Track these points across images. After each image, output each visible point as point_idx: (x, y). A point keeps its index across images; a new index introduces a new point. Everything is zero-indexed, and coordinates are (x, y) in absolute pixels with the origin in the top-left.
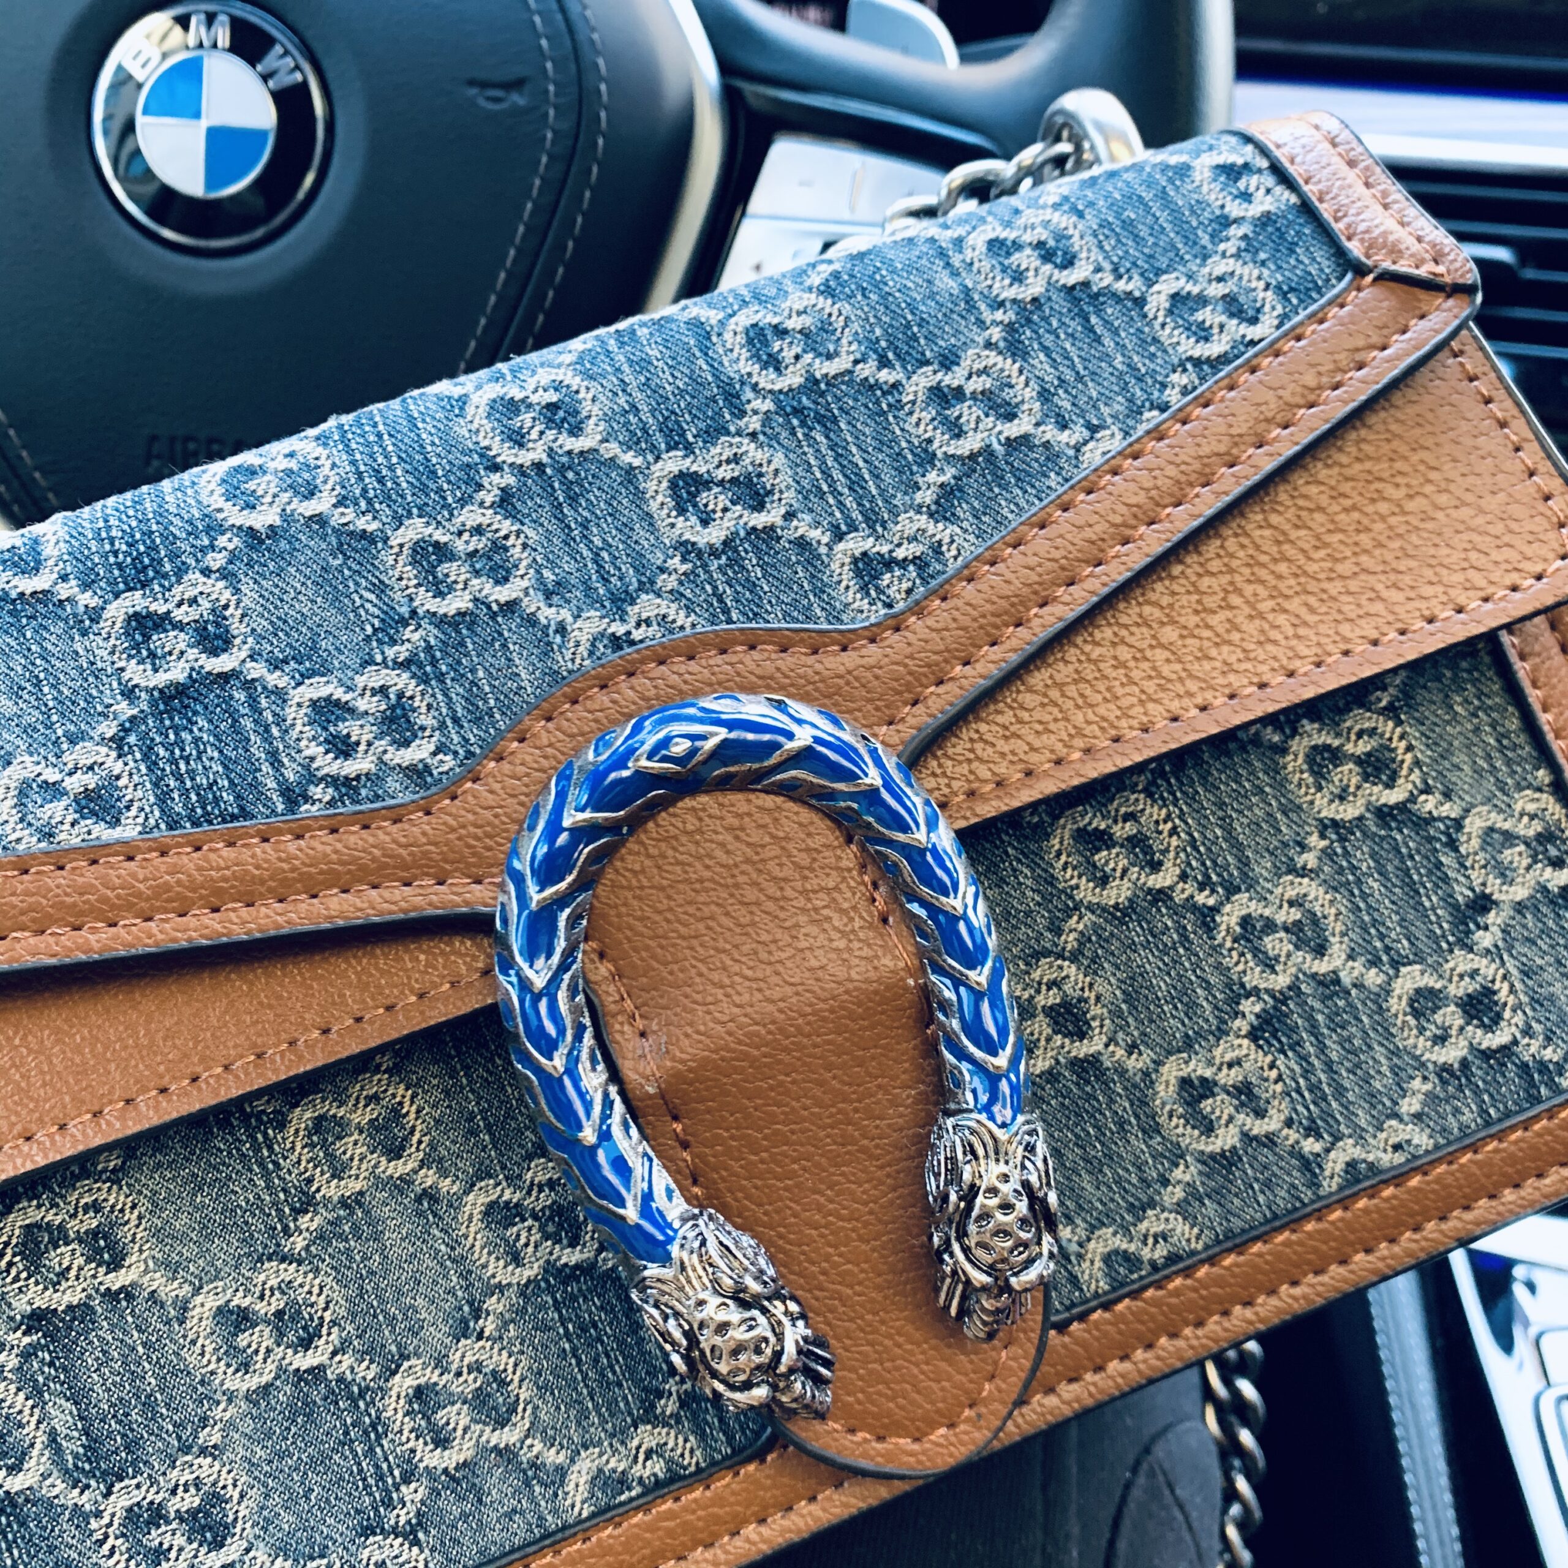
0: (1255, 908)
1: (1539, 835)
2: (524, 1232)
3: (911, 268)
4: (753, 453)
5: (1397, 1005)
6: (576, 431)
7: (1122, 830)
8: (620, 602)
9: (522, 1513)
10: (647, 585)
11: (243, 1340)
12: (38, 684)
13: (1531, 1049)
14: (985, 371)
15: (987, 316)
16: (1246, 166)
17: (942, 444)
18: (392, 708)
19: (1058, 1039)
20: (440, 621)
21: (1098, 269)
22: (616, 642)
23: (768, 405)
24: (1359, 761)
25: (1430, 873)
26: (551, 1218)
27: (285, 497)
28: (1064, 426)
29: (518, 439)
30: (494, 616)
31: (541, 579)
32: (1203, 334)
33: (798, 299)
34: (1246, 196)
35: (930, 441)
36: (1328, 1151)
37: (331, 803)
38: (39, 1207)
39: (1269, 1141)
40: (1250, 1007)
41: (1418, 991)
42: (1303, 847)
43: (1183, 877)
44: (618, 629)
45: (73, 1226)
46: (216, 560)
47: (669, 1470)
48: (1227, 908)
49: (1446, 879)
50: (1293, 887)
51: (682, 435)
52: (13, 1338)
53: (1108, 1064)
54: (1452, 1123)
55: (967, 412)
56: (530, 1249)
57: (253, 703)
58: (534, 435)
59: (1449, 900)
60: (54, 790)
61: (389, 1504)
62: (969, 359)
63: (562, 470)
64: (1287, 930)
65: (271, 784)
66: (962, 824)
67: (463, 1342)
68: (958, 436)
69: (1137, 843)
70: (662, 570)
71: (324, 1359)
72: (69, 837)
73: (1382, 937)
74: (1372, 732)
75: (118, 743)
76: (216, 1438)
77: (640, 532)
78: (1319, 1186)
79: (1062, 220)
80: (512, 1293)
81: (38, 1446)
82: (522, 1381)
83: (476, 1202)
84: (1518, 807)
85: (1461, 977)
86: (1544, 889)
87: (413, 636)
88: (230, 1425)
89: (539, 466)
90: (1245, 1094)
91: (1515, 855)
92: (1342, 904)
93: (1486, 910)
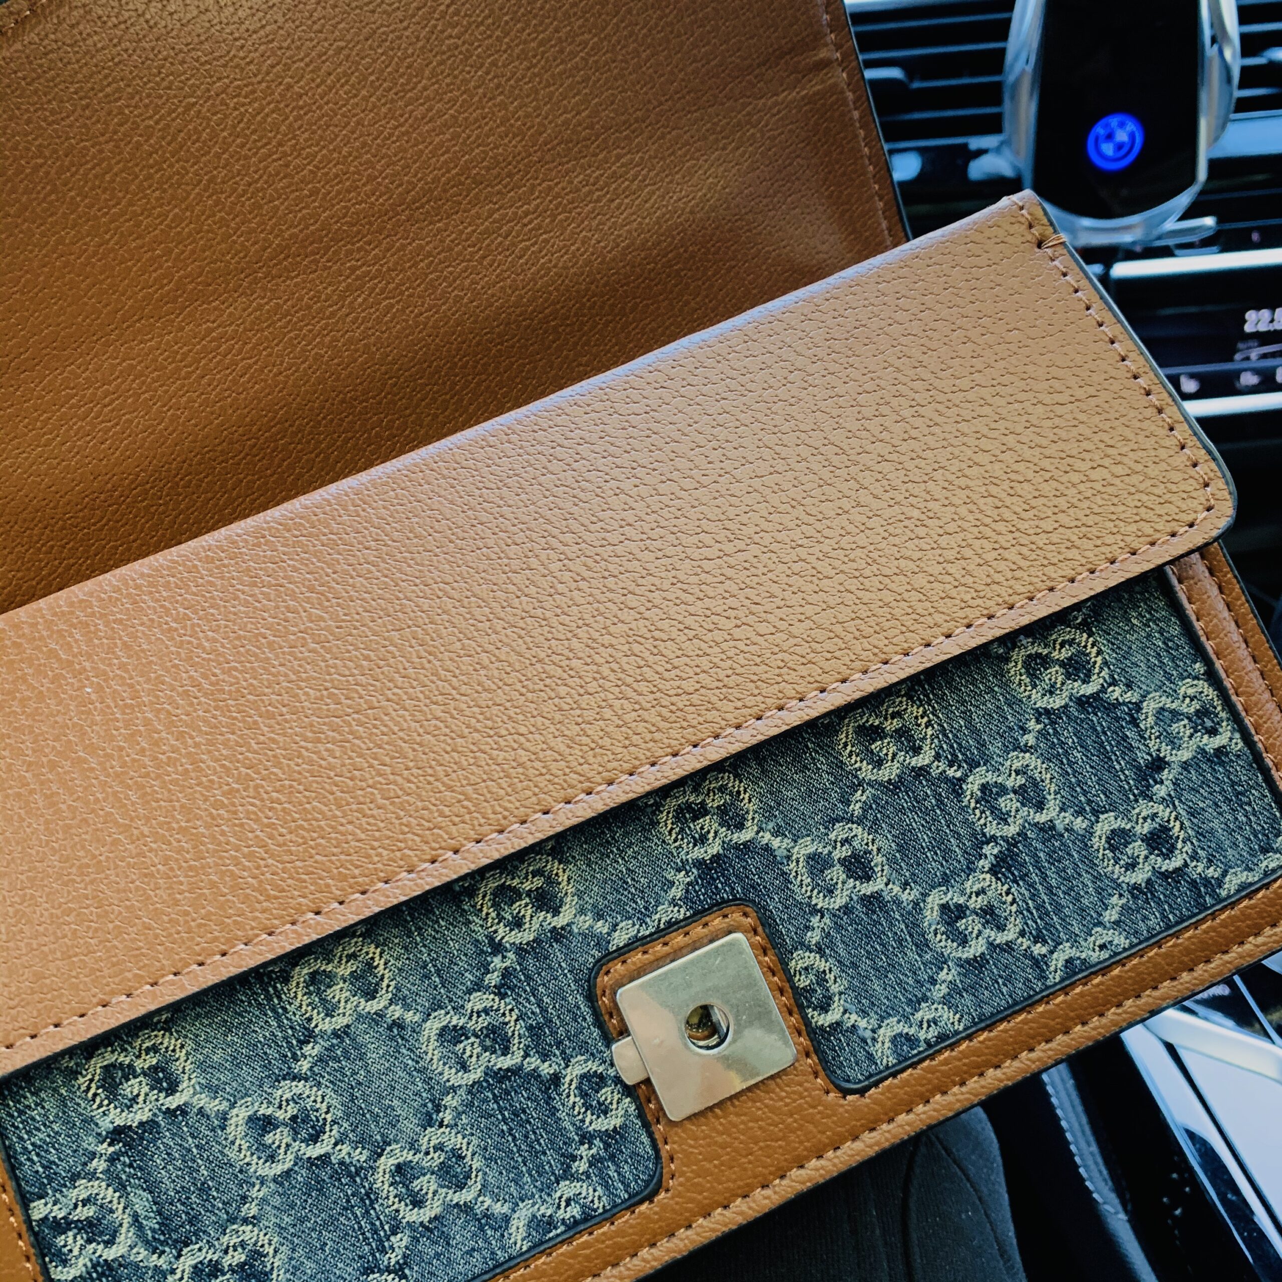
0: (991, 778)
1: (1197, 711)
5: (1098, 843)
7: (891, 725)
9: (479, 1250)
11: (268, 1139)
13: (1198, 869)
19: (851, 882)
24: (1062, 664)
25: (1118, 743)
26: (487, 1036)
36: (1052, 952)
38: (113, 1052)
39: (1008, 947)
40: (990, 850)
41: (1113, 831)
42: (1024, 730)
43: (937, 757)
45: (139, 1064)
47: (584, 1213)
48: (970, 779)
49: (1130, 748)
50: (1019, 760)
52: (101, 1148)
53: (888, 898)
54: (1142, 926)
56: (474, 1059)
59: (1133, 763)
61: (384, 1251)
64: (1015, 792)
67: (429, 1129)
69: (902, 734)
71: (329, 1149)
73: (1085, 793)
74: (1071, 642)
76: (254, 1211)
78: (1047, 978)
80: (462, 1092)
81: (125, 1225)
82: (473, 1154)
83: (433, 1026)
84: (1182, 691)
85: (1145, 819)
86: (1203, 751)
88: (264, 1201)
90: (989, 914)
91: (1181, 728)
92: (1055, 770)
93: (1160, 769)
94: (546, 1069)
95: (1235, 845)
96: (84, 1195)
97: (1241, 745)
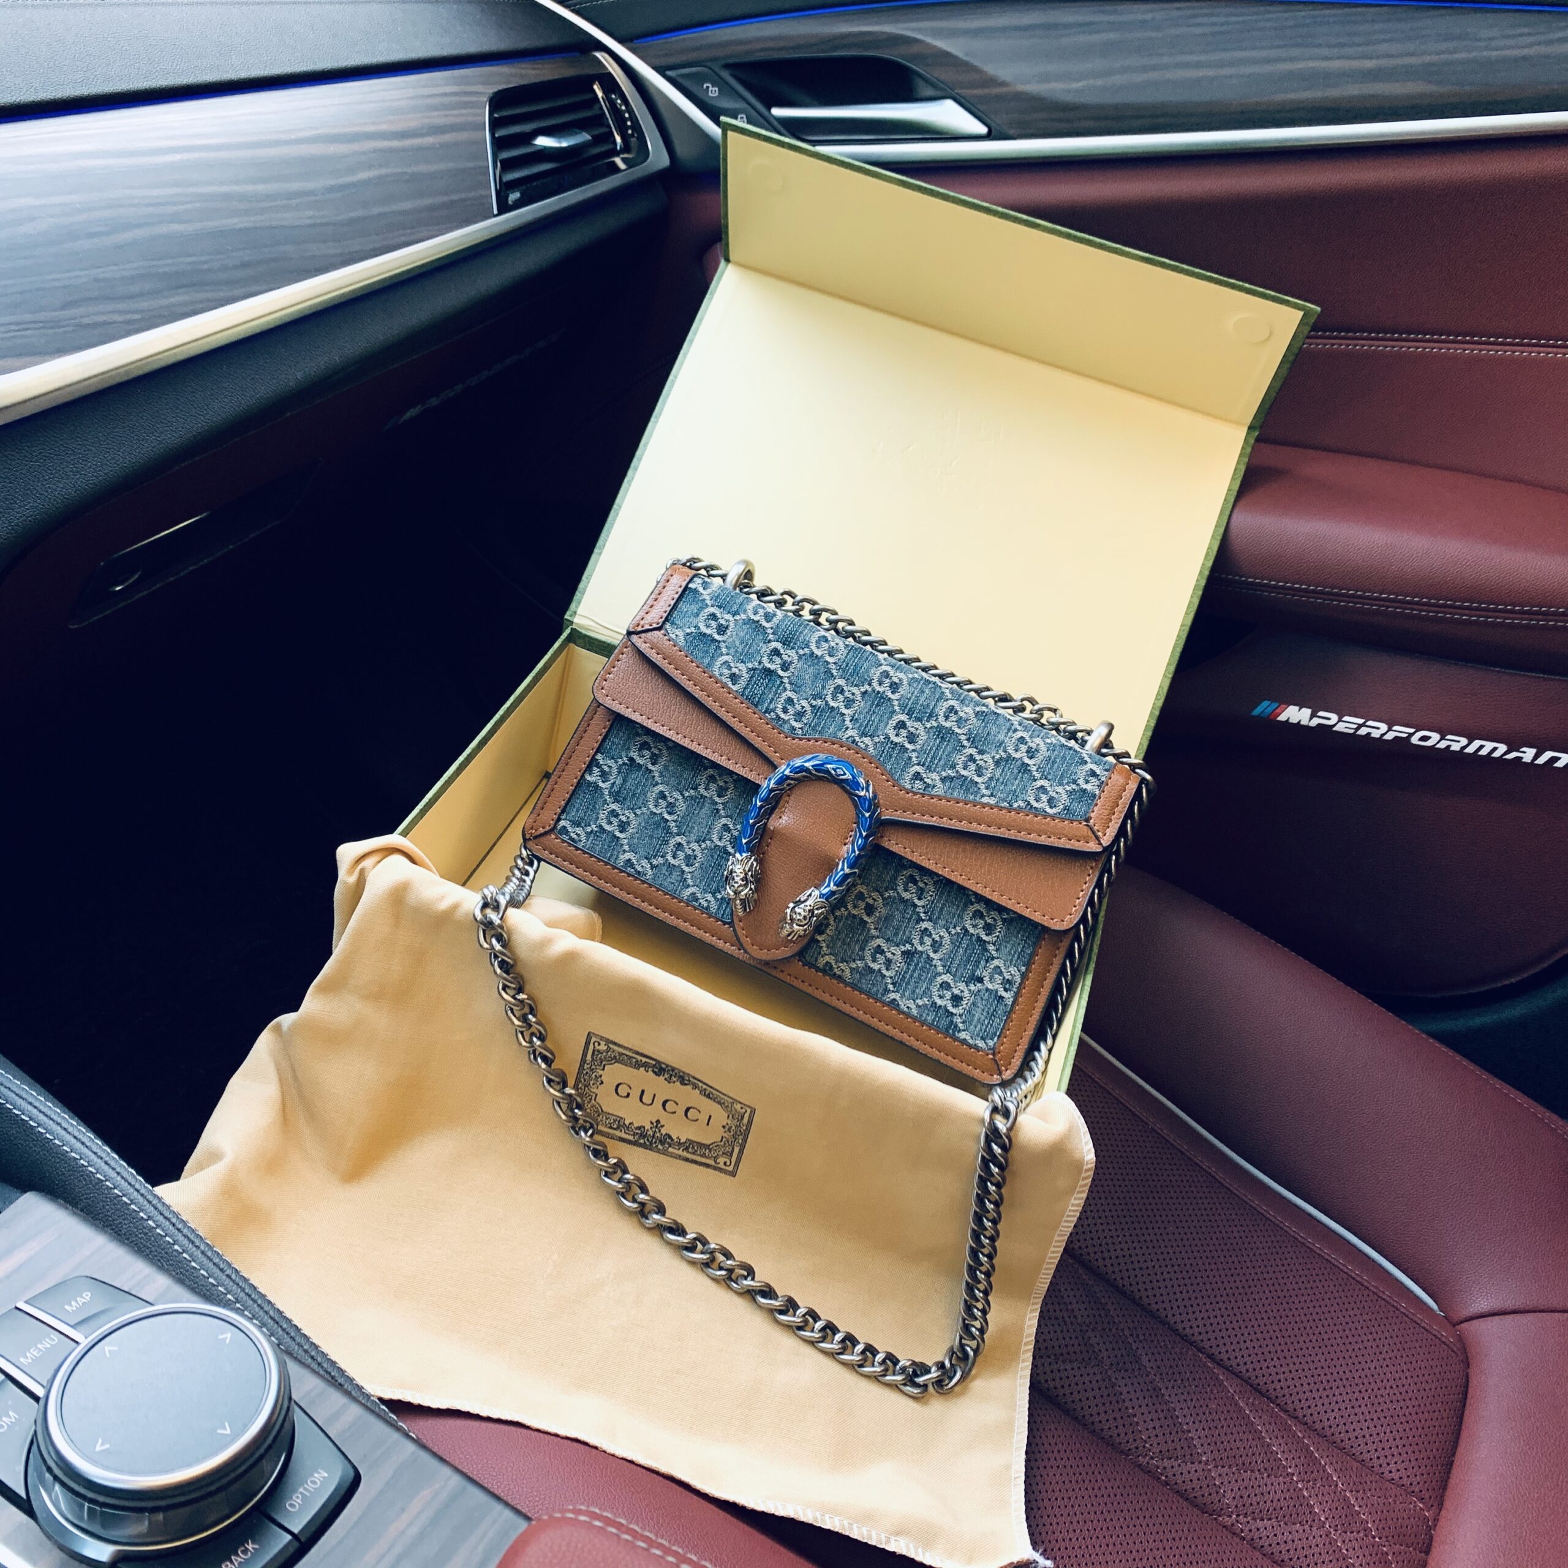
2: (727, 836)
16: (1098, 775)
24: (986, 923)
27: (826, 652)
29: (881, 684)
35: (958, 764)
37: (772, 719)
42: (954, 927)
43: (923, 907)
44: (857, 739)
45: (653, 750)
46: (801, 652)
57: (779, 686)
61: (655, 858)
62: (986, 757)
63: (882, 698)
65: (766, 705)
72: (723, 679)
74: (995, 920)
75: (749, 670)
84: (1010, 969)
85: (959, 989)
86: (997, 991)
87: (819, 702)
91: (998, 978)
92: (950, 948)
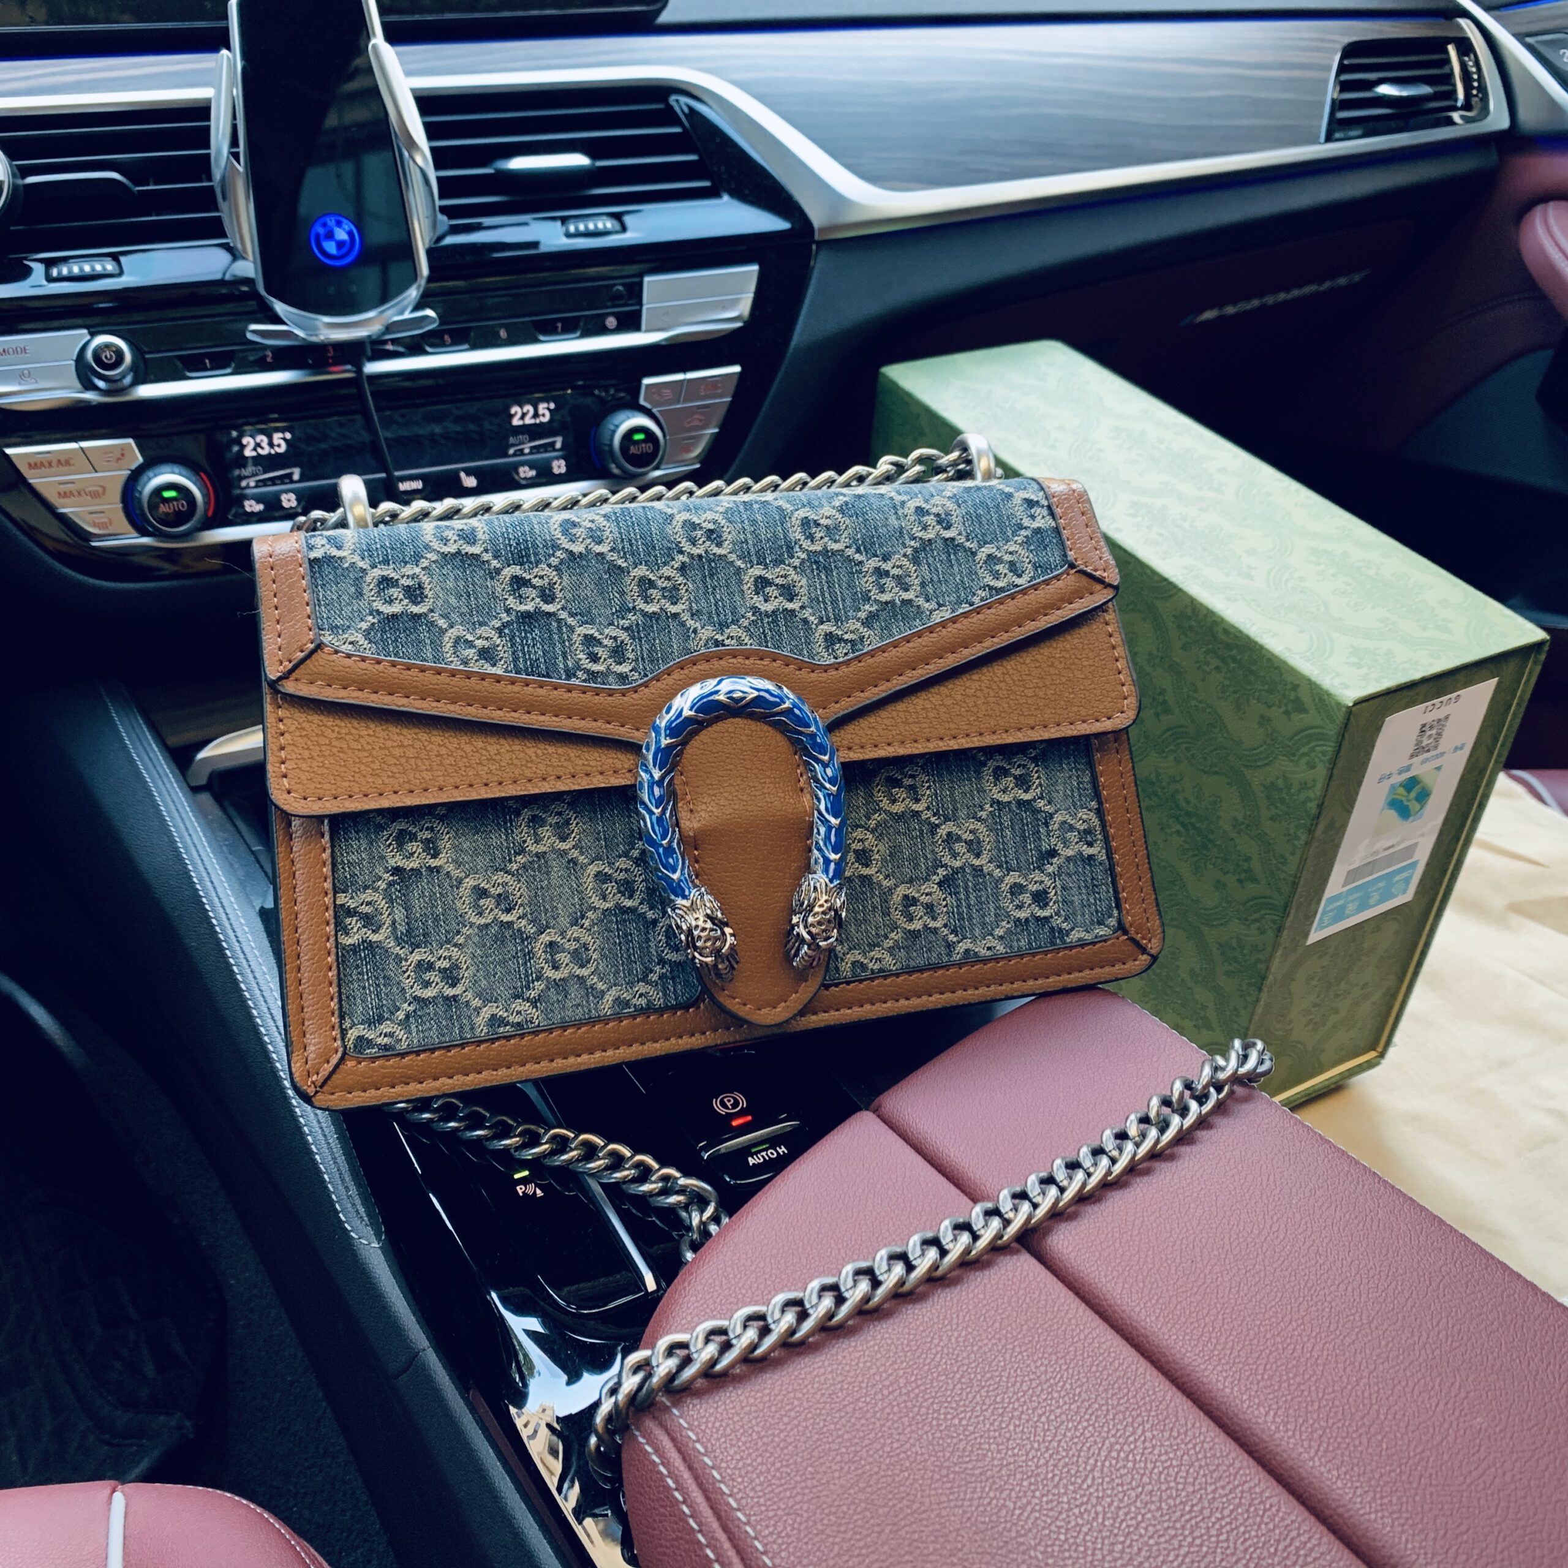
0: (955, 830)
1: (1085, 830)
3: (880, 510)
4: (793, 575)
5: (1004, 887)
6: (719, 545)
7: (908, 782)
8: (722, 626)
9: (583, 1007)
10: (735, 622)
11: (482, 902)
12: (469, 596)
13: (1057, 921)
14: (900, 567)
15: (907, 542)
16: (1037, 502)
17: (874, 594)
18: (617, 647)
19: (857, 865)
20: (645, 614)
21: (960, 534)
22: (717, 643)
23: (804, 556)
25: (1034, 833)
26: (623, 885)
27: (588, 541)
28: (928, 601)
29: (693, 542)
30: (668, 618)
31: (691, 608)
32: (997, 576)
33: (827, 511)
34: (1033, 517)
35: (870, 591)
36: (959, 942)
37: (585, 681)
38: (408, 822)
39: (935, 931)
40: (941, 872)
41: (1015, 884)
42: (982, 809)
43: (928, 808)
44: (719, 637)
45: (420, 835)
46: (554, 561)
47: (647, 1004)
48: (943, 827)
49: (1040, 839)
50: (973, 825)
51: (765, 559)
52: (386, 876)
53: (875, 881)
54: (1015, 944)
55: (889, 583)
56: (611, 895)
57: (559, 628)
58: (701, 542)
59: (1038, 848)
60: (470, 644)
61: (528, 988)
62: (895, 559)
63: (710, 561)
64: (966, 843)
65: (562, 666)
66: (843, 760)
67: (574, 927)
68: (882, 592)
69: (912, 788)
70: (743, 617)
71: (514, 919)
72: (474, 668)
73: (1005, 856)
75: (500, 631)
76: (462, 941)
77: (737, 598)
78: (951, 956)
79: (950, 505)
80: (599, 912)
81: (387, 925)
82: (595, 950)
83: (593, 869)
84: (1079, 815)
85: (1036, 882)
86: (1080, 854)
87: (632, 618)
88: (468, 937)
89: (700, 556)
90: (930, 908)
91: (1072, 836)
92: (992, 838)
93: (1053, 856)
94: (650, 915)
95: (1083, 915)
96: (369, 899)
97: (1104, 857)
